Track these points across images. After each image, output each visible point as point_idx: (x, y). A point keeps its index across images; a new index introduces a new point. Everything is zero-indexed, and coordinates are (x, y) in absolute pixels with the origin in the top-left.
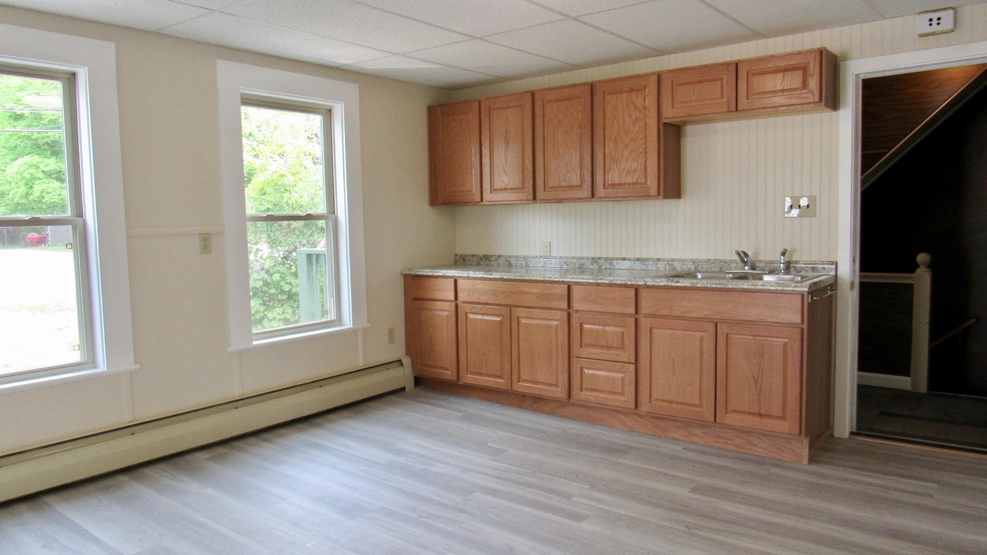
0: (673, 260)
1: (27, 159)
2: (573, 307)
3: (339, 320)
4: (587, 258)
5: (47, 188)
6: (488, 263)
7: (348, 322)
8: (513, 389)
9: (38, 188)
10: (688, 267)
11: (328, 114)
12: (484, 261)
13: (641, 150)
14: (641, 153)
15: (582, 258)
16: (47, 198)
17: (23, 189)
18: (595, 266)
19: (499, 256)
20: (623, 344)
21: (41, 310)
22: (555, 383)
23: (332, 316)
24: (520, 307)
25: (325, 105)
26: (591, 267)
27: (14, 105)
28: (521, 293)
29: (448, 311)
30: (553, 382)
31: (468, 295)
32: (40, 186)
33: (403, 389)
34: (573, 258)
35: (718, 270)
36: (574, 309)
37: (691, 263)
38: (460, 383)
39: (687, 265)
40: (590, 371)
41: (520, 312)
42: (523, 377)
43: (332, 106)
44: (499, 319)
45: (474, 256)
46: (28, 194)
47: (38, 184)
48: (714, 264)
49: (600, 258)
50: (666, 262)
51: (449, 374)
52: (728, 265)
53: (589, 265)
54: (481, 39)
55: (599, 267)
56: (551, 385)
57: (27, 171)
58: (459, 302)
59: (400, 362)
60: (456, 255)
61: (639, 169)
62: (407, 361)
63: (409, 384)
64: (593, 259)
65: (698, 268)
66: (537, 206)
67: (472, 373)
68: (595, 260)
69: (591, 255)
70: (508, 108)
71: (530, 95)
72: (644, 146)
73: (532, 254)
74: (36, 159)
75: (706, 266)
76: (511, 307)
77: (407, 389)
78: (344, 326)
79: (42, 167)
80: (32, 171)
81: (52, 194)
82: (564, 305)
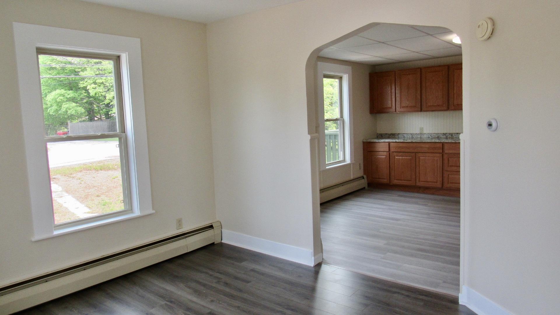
1: (58, 91)
2: (444, 152)
3: (344, 160)
4: (441, 134)
5: (69, 106)
6: (394, 137)
7: (348, 161)
8: (417, 185)
9: (65, 106)
11: (341, 78)
12: (392, 136)
15: (438, 134)
16: (69, 112)
17: (55, 107)
18: (445, 136)
19: (399, 134)
21: (101, 169)
22: (436, 181)
23: (341, 159)
24: (419, 153)
25: (339, 75)
26: (443, 137)
27: (51, 63)
28: (421, 147)
29: (385, 156)
30: (435, 181)
31: (396, 149)
32: (65, 105)
33: (364, 188)
34: (434, 134)
36: (445, 152)
38: (391, 184)
40: (453, 176)
41: (420, 155)
42: (421, 180)
43: (342, 76)
44: (410, 158)
45: (386, 134)
46: (57, 111)
47: (65, 104)
49: (446, 133)
51: (385, 181)
53: (441, 136)
54: (383, 43)
55: (447, 137)
56: (434, 182)
57: (59, 98)
58: (391, 152)
59: (363, 178)
60: (377, 134)
62: (365, 176)
63: (366, 186)
64: (443, 134)
66: (422, 113)
67: (397, 180)
68: (444, 134)
69: (442, 132)
70: (409, 74)
71: (419, 69)
73: (414, 132)
74: (63, 91)
76: (416, 153)
77: (366, 188)
78: (346, 162)
79: (66, 95)
80: (61, 98)
81: (72, 110)
82: (441, 151)
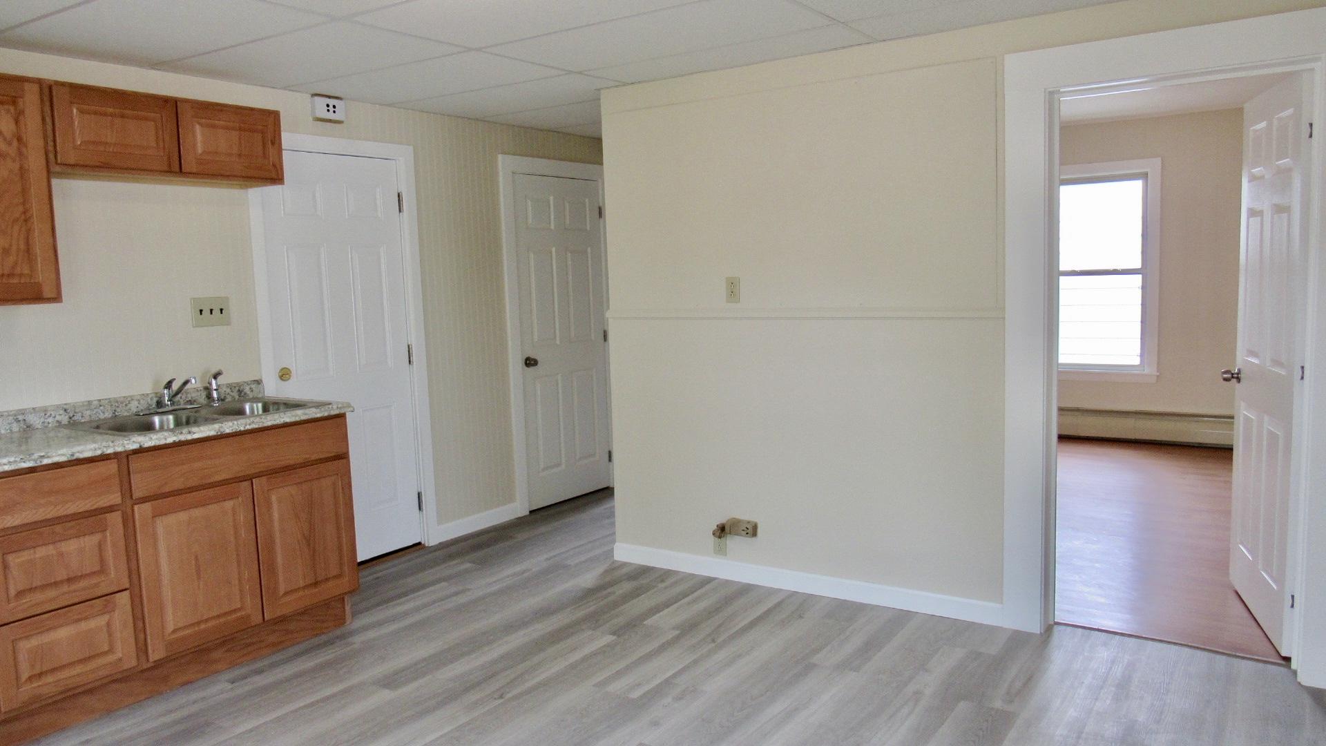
0: (23, 412)
10: (56, 419)
13: (17, 215)
14: (16, 221)
20: (102, 561)
35: (110, 416)
37: (62, 412)
39: (55, 417)
48: (102, 408)
50: (11, 418)
52: (126, 405)
61: (14, 248)
65: (75, 418)
72: (21, 209)
75: (88, 413)
